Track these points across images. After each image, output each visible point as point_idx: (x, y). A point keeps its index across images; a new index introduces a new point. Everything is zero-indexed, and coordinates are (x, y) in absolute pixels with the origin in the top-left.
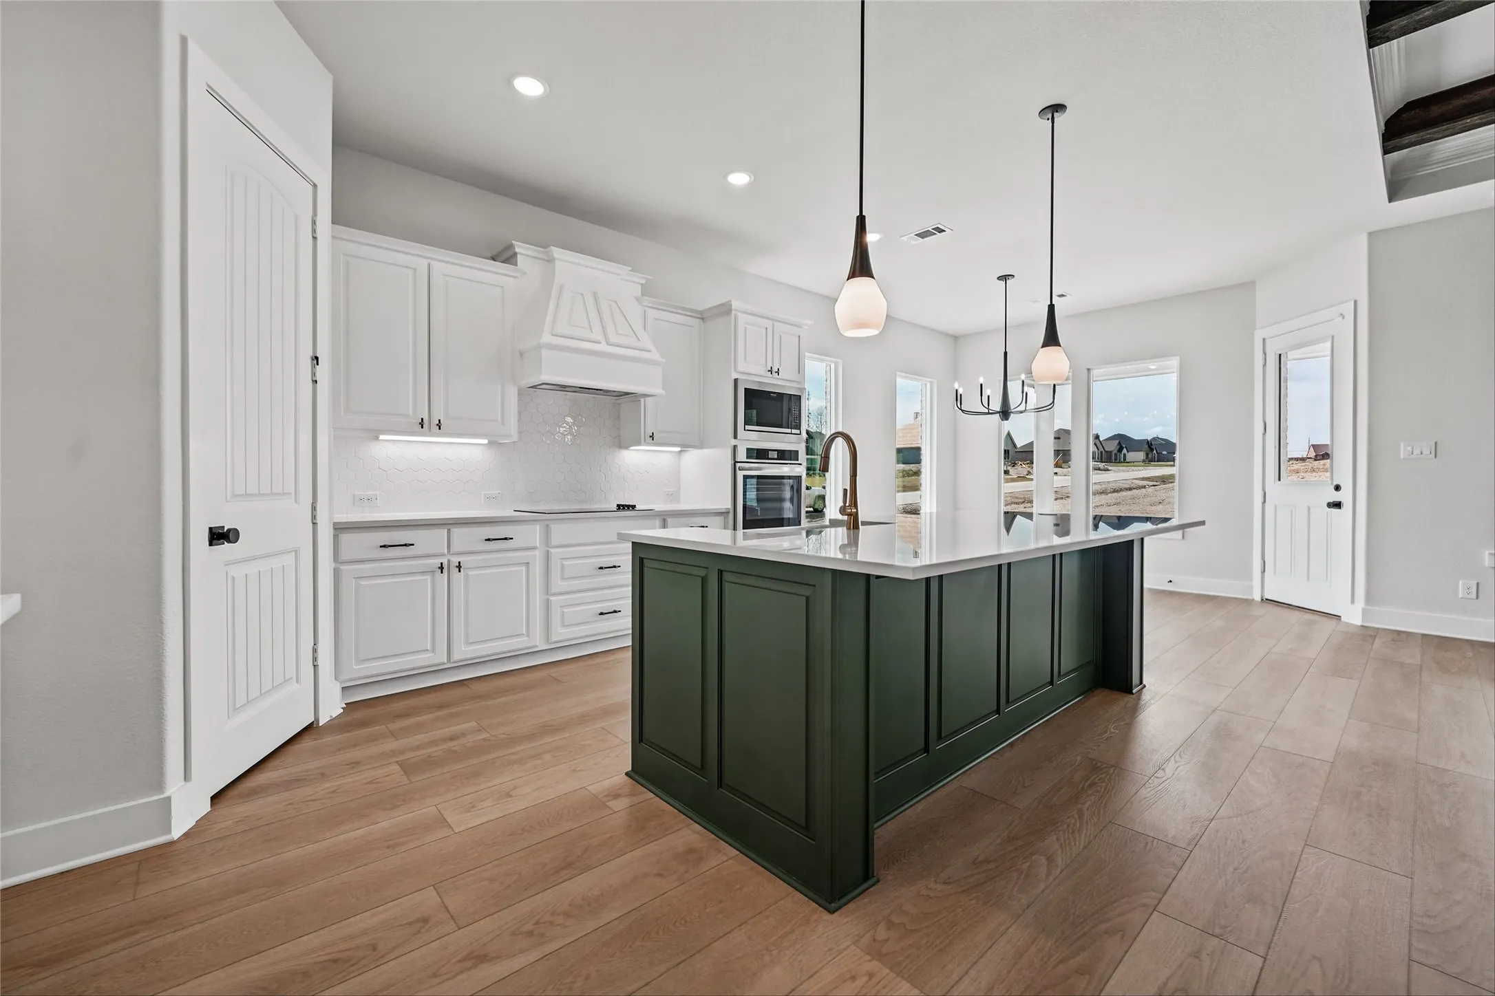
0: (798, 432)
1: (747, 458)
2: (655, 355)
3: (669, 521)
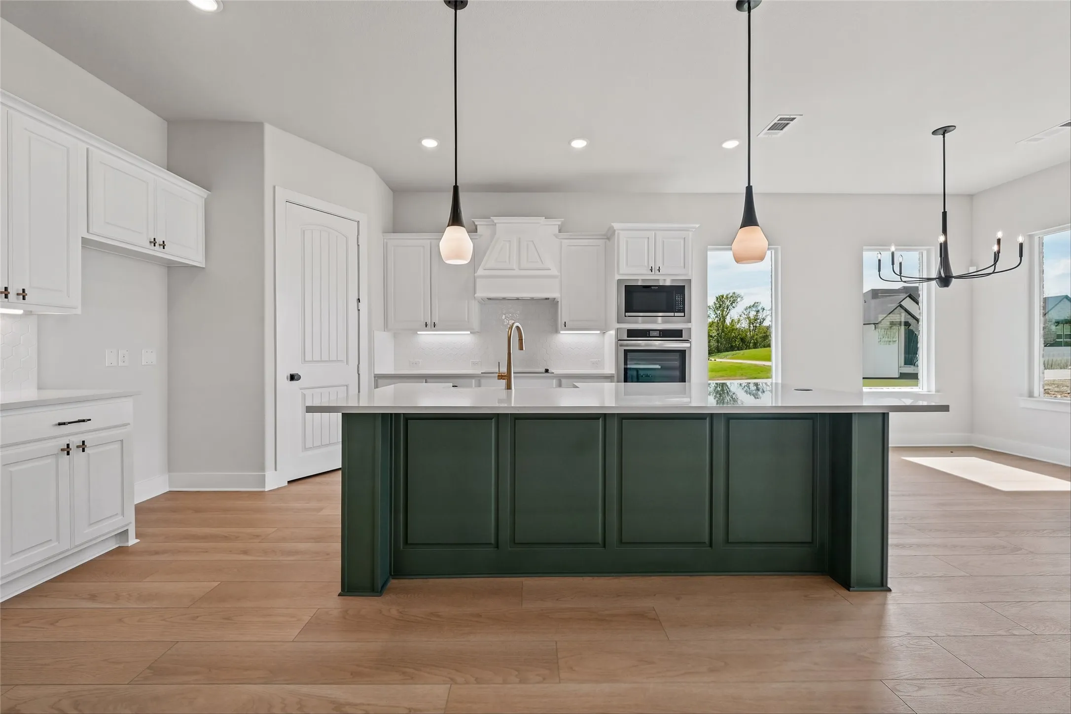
0: (682, 314)
1: (627, 337)
2: (554, 272)
3: (564, 381)
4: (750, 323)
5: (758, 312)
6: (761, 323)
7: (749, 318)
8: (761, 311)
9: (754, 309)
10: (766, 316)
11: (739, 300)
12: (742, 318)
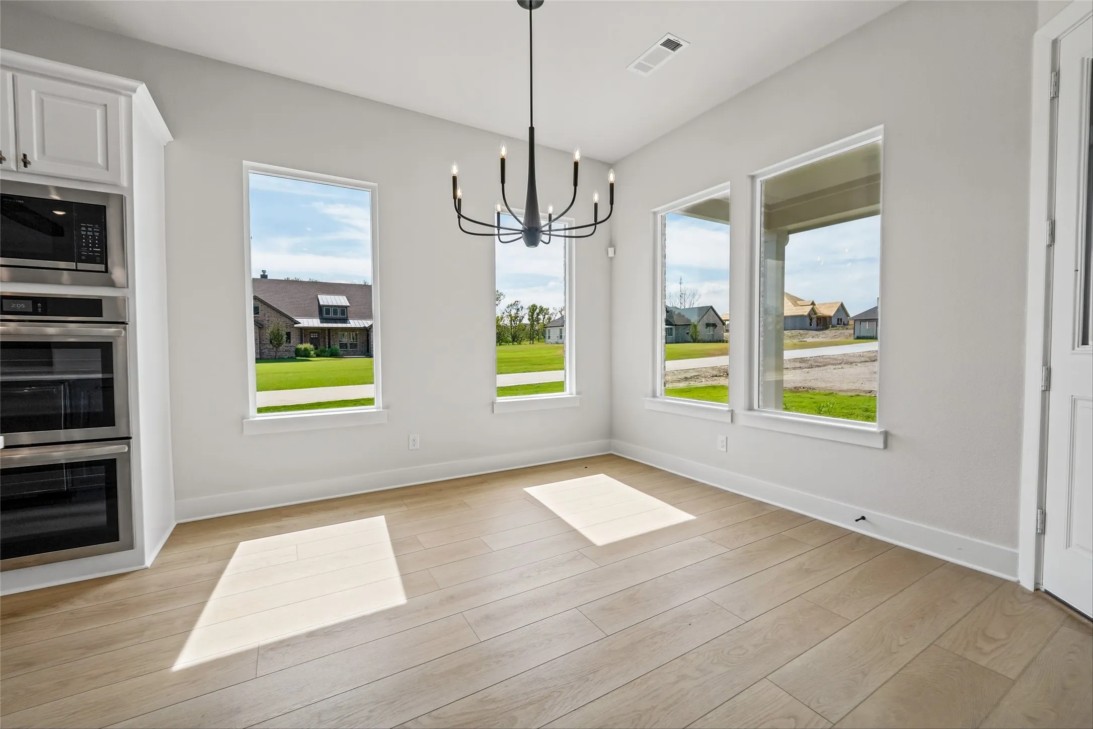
0: (102, 267)
4: (511, 321)
5: (518, 310)
6: (520, 321)
7: (510, 315)
8: (520, 309)
9: (515, 307)
10: (525, 314)
11: (502, 297)
12: (504, 315)
